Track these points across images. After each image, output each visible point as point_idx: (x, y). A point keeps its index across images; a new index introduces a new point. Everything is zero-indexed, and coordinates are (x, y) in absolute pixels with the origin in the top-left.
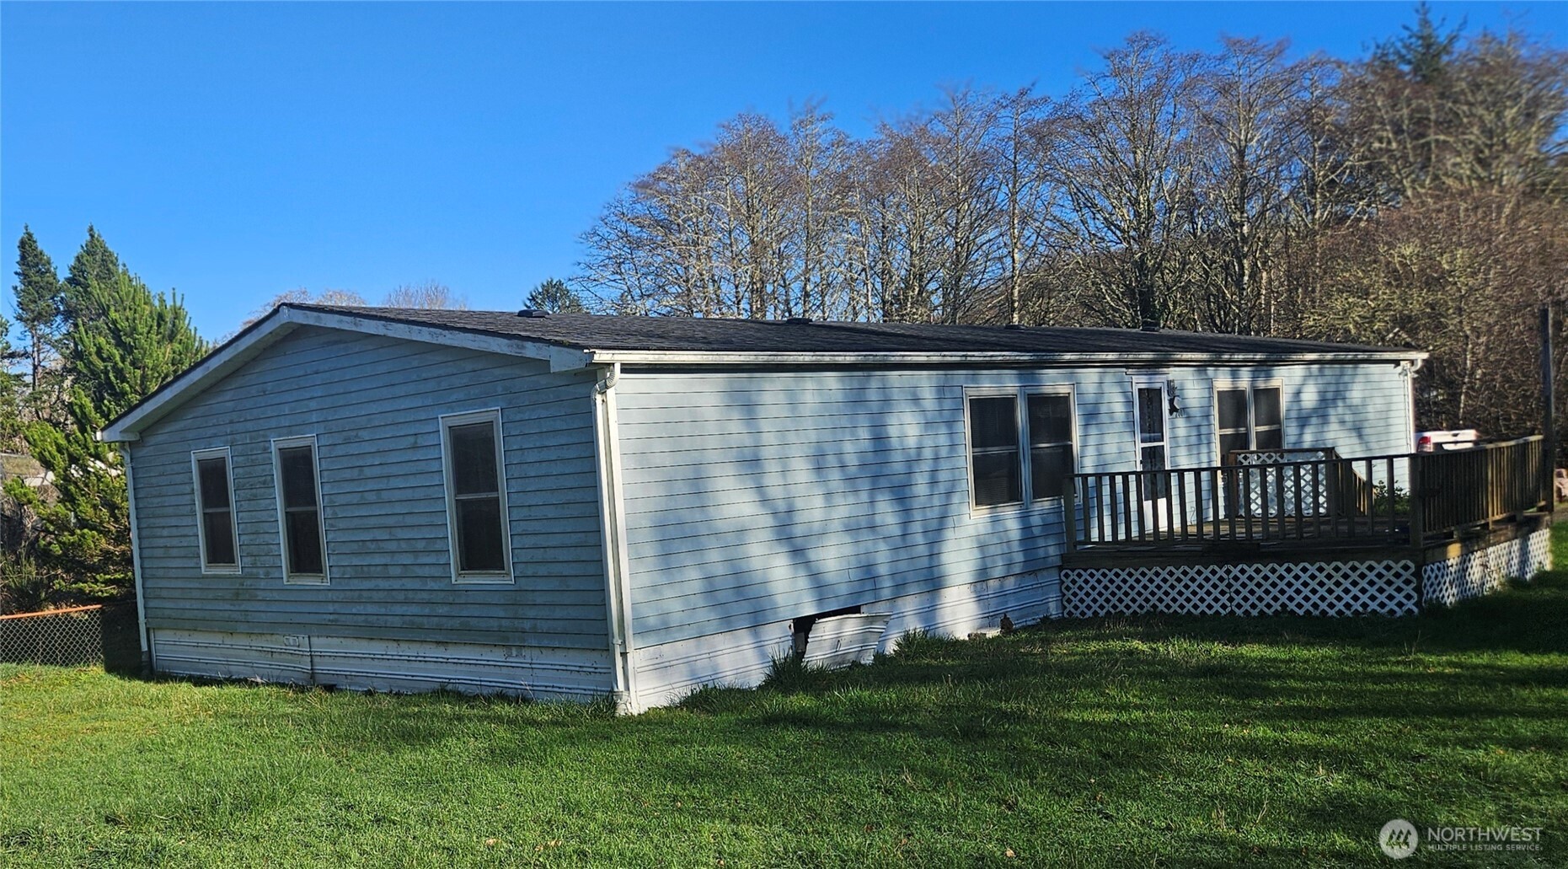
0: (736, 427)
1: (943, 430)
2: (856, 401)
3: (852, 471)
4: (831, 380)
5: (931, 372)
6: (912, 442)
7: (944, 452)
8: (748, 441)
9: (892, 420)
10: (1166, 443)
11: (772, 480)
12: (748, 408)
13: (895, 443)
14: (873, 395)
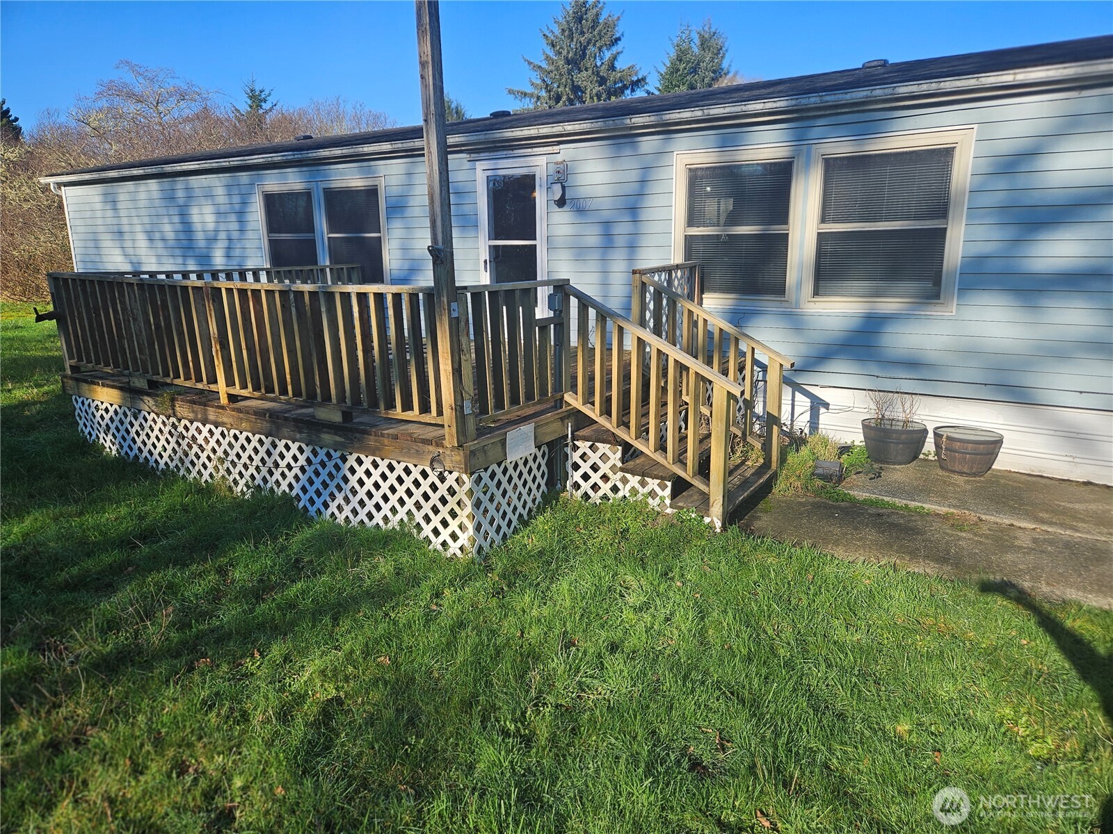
0: (110, 213)
1: (233, 218)
2: (170, 198)
3: (171, 243)
4: (153, 184)
5: (221, 175)
6: (211, 226)
7: (235, 235)
8: (115, 221)
9: (194, 211)
10: (540, 243)
11: (128, 244)
12: (113, 202)
13: (198, 227)
14: (180, 194)
